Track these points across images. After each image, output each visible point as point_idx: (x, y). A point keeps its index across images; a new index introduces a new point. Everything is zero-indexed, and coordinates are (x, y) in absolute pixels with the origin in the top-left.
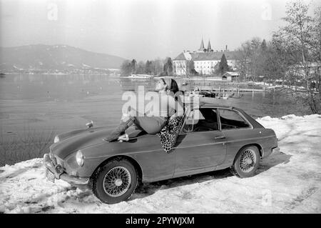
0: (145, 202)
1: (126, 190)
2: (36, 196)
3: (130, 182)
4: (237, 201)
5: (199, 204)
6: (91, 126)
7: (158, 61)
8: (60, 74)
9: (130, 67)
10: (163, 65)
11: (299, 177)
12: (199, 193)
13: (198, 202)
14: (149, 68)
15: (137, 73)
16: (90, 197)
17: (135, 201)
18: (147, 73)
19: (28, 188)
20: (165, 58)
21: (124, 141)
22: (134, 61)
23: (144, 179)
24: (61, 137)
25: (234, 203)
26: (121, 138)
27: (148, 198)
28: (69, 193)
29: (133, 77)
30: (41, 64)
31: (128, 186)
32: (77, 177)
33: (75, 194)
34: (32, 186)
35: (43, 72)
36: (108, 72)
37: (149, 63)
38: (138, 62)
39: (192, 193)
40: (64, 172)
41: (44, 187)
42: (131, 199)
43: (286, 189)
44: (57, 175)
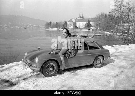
0: (61, 76)
1: (54, 72)
2: (20, 75)
3: (55, 69)
4: (95, 76)
5: (81, 77)
6: (39, 48)
7: (61, 22)
8: (18, 28)
9: (49, 25)
10: (63, 24)
11: (118, 68)
12: (80, 73)
13: (80, 76)
14: (57, 25)
15: (52, 28)
16: (40, 75)
17: (57, 76)
18: (56, 28)
19: (16, 72)
20: (64, 21)
21: (53, 54)
22: (50, 22)
23: (60, 68)
24: (28, 53)
25: (94, 76)
26: (52, 53)
27: (62, 75)
28: (32, 74)
29: (50, 29)
30: (10, 23)
31: (55, 71)
32: (36, 67)
33: (34, 74)
34: (17, 72)
35: (11, 27)
36: (39, 27)
37: (57, 23)
38: (52, 23)
39: (78, 73)
40: (31, 66)
41: (22, 72)
42: (56, 76)
43: (113, 72)
44: (28, 67)
